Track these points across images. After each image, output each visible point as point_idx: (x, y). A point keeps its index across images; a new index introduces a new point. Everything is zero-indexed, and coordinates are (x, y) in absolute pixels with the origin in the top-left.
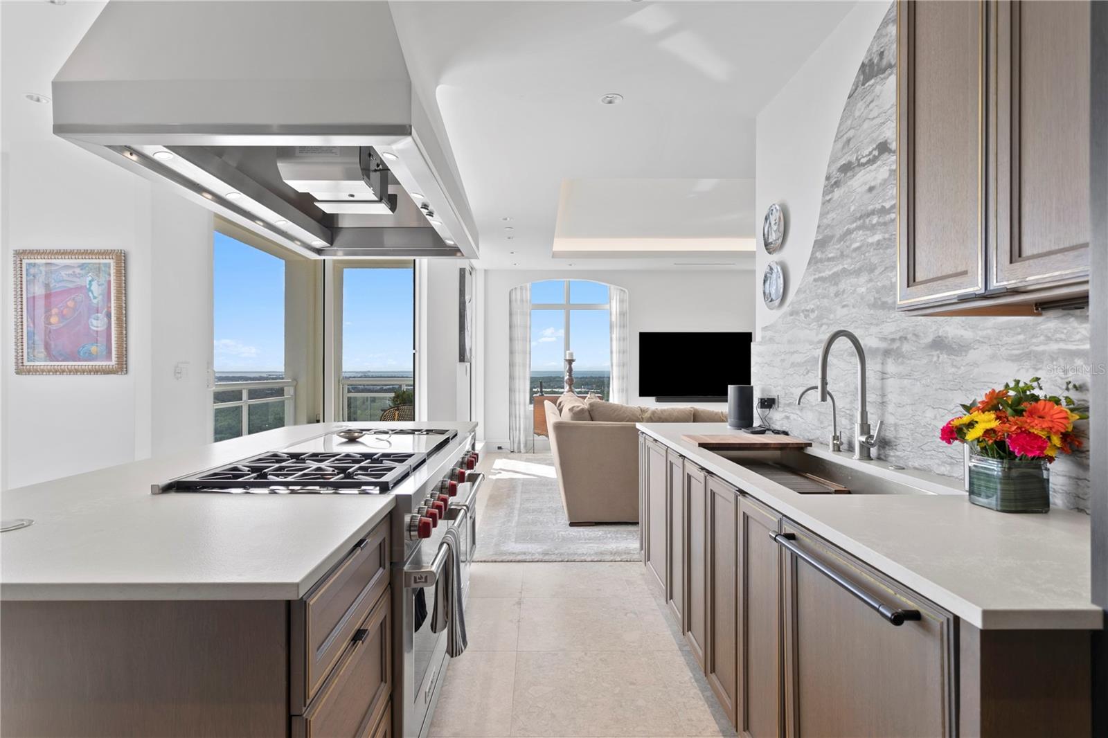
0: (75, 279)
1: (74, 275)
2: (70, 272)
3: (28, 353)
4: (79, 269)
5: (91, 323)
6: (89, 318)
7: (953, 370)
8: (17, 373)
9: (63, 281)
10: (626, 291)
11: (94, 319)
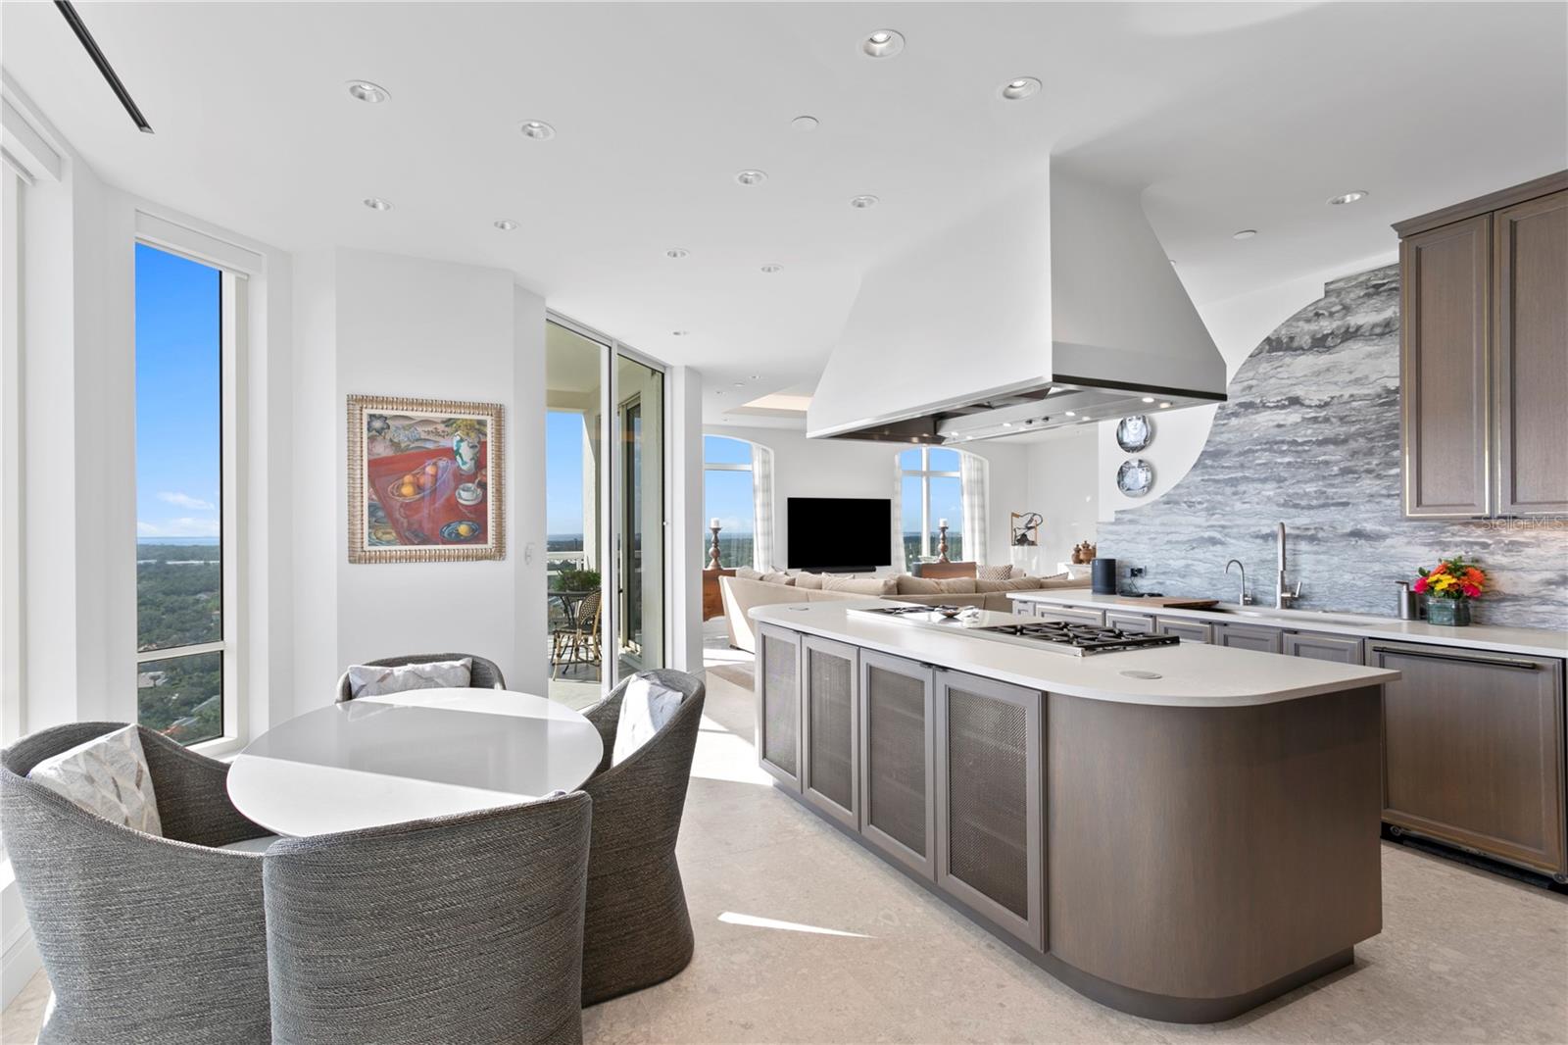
0: (437, 439)
1: (437, 434)
2: (430, 428)
3: (370, 533)
4: (443, 426)
5: (459, 494)
6: (456, 488)
7: (1371, 550)
8: (350, 561)
9: (421, 439)
10: (771, 451)
11: (464, 490)
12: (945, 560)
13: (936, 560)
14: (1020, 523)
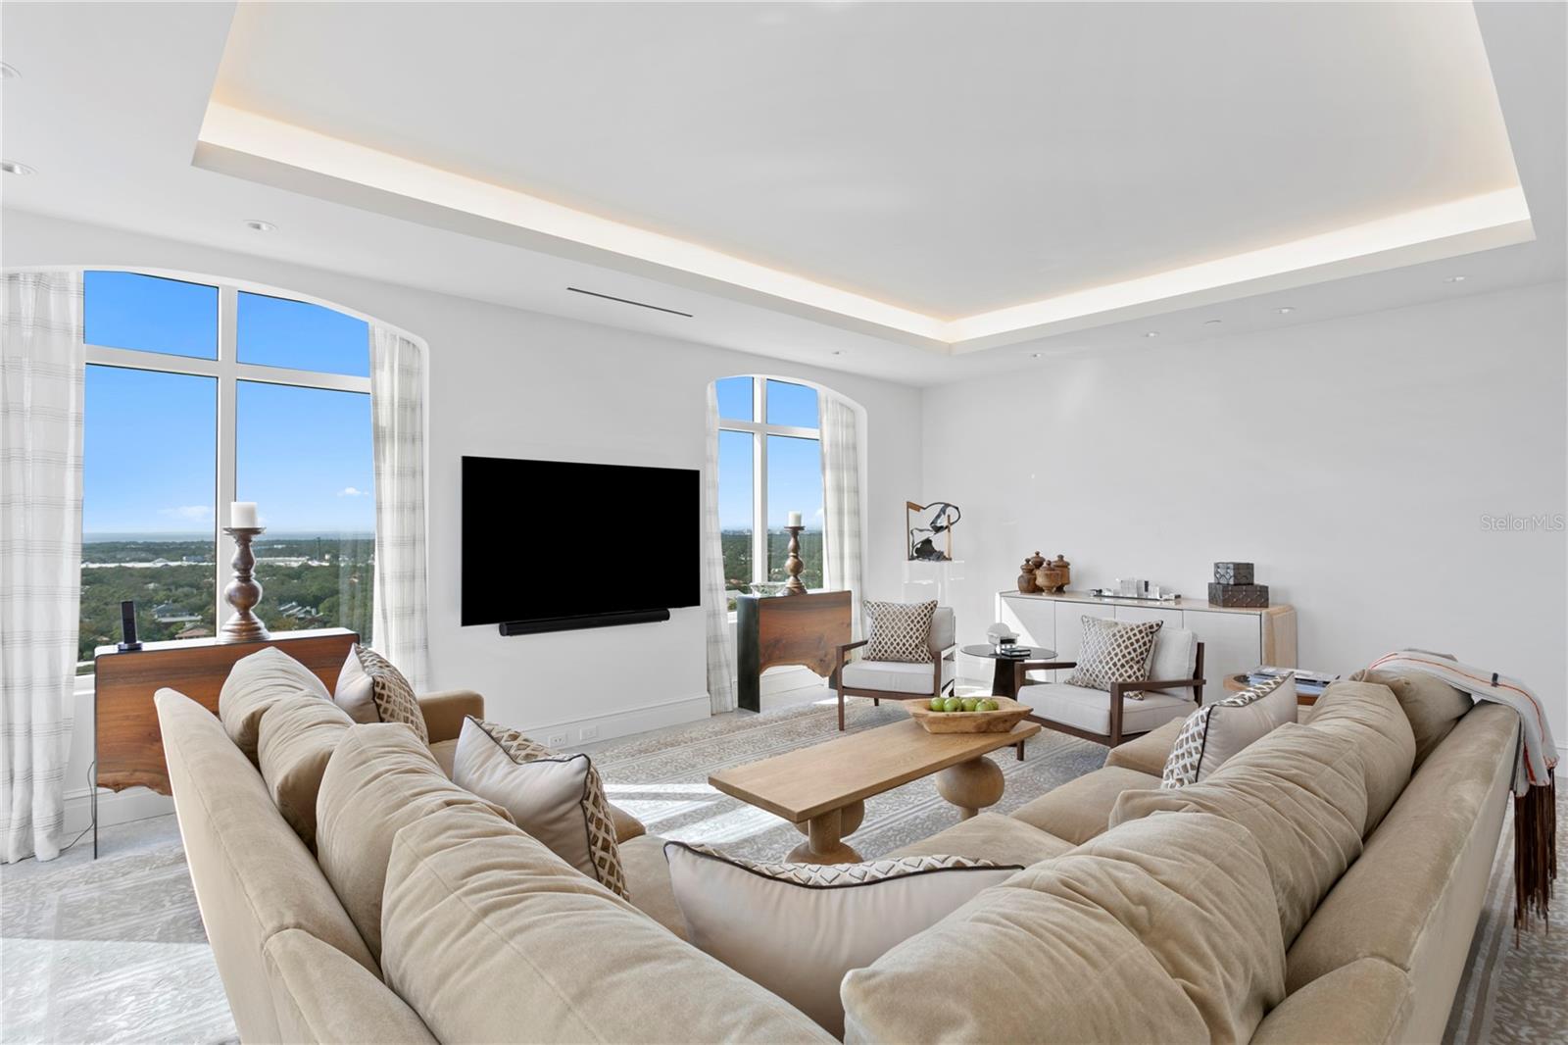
10: (424, 346)
12: (798, 591)
13: (782, 588)
14: (923, 520)
